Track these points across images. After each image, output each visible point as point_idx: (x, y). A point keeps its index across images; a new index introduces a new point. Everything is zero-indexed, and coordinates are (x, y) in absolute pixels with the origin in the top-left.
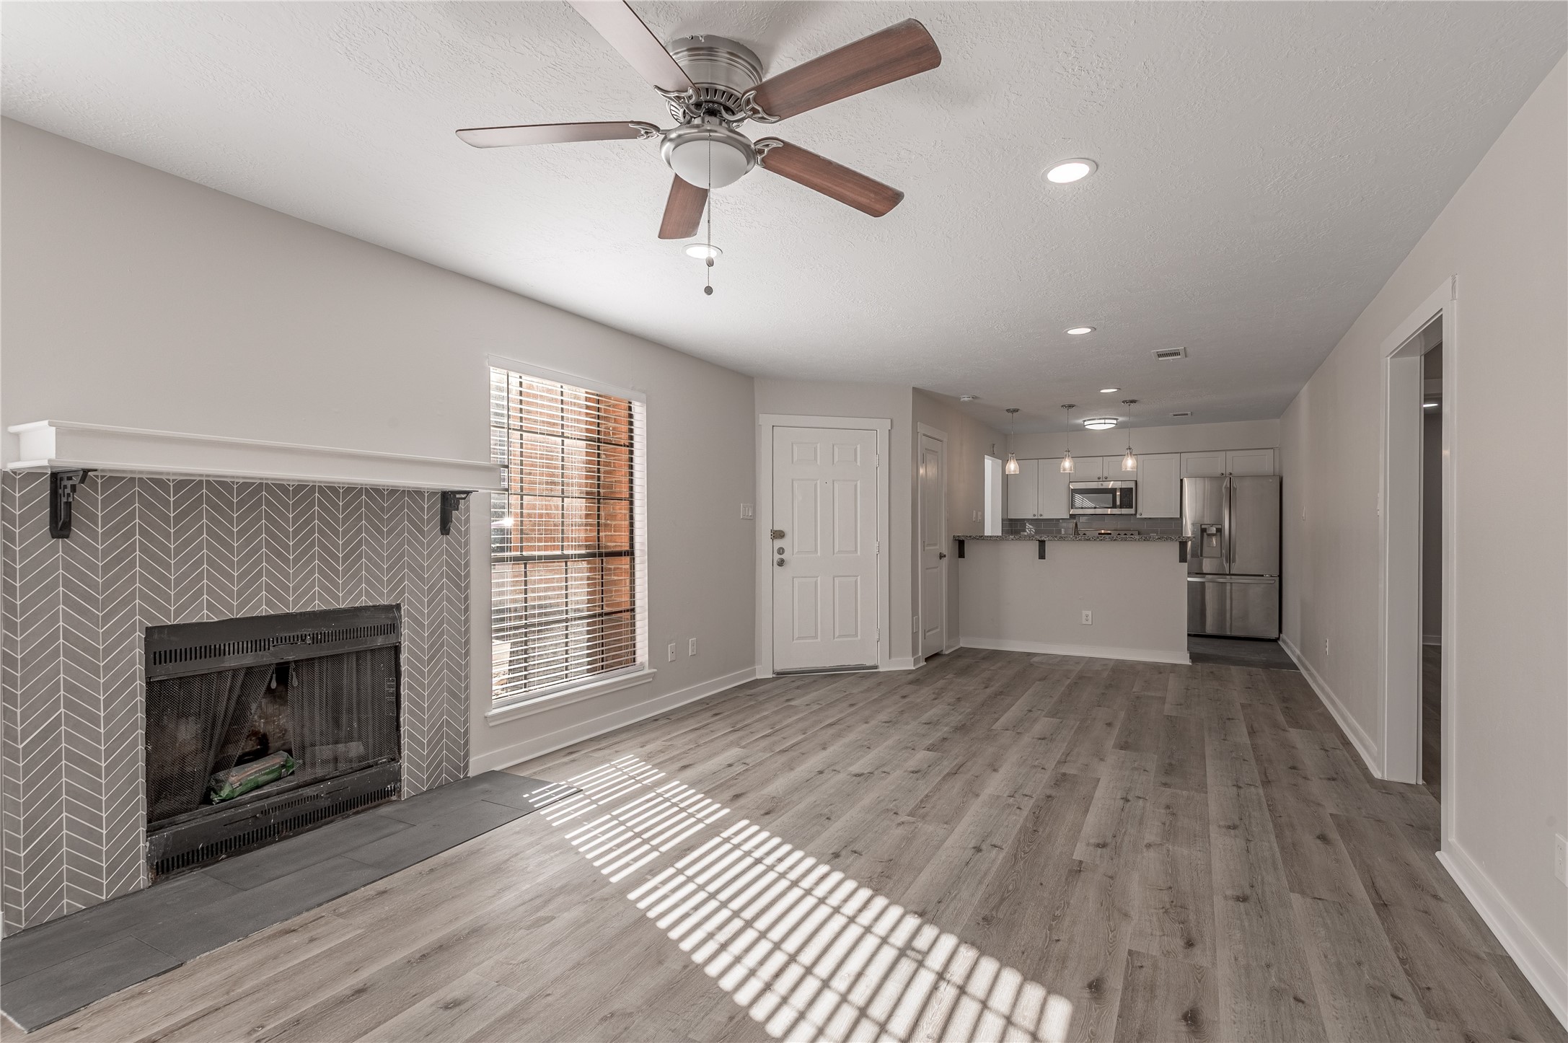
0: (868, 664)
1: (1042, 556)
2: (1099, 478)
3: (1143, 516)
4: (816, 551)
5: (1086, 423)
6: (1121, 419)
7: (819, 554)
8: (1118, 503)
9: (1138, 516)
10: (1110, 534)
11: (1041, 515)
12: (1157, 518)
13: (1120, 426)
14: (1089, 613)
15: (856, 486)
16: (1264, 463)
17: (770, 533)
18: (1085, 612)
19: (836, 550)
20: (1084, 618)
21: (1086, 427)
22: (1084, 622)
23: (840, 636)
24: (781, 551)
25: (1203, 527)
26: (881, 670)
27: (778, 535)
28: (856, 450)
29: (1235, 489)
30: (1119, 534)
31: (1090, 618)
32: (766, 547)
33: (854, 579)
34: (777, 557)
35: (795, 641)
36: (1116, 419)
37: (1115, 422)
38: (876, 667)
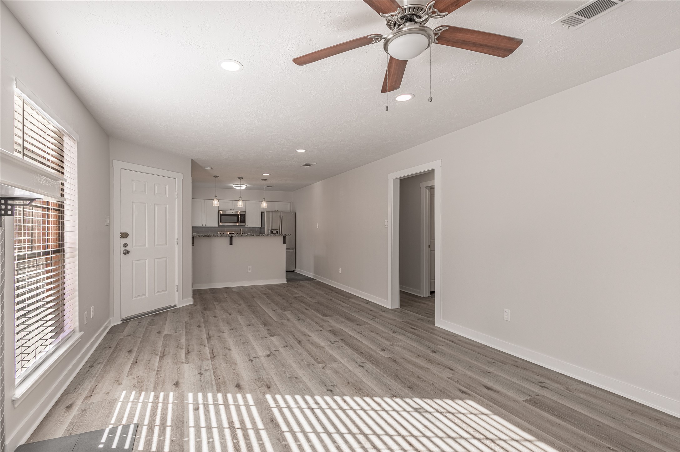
0: (172, 305)
1: (231, 243)
2: (231, 210)
3: (248, 226)
4: (145, 245)
5: (234, 186)
6: (248, 185)
7: (147, 246)
8: (239, 220)
9: (246, 226)
10: (234, 233)
11: (206, 225)
12: (251, 227)
13: (247, 188)
14: (251, 267)
15: (166, 208)
16: (287, 207)
17: (119, 234)
18: (249, 267)
19: (156, 244)
20: (249, 269)
21: (234, 187)
22: (249, 271)
23: (158, 292)
24: (125, 245)
25: (272, 230)
26: (178, 307)
27: (124, 235)
28: (166, 188)
29: (282, 216)
30: (237, 234)
31: (251, 269)
32: (117, 243)
33: (165, 259)
34: (123, 249)
35: (133, 299)
36: (246, 185)
37: (245, 186)
38: (176, 306)
